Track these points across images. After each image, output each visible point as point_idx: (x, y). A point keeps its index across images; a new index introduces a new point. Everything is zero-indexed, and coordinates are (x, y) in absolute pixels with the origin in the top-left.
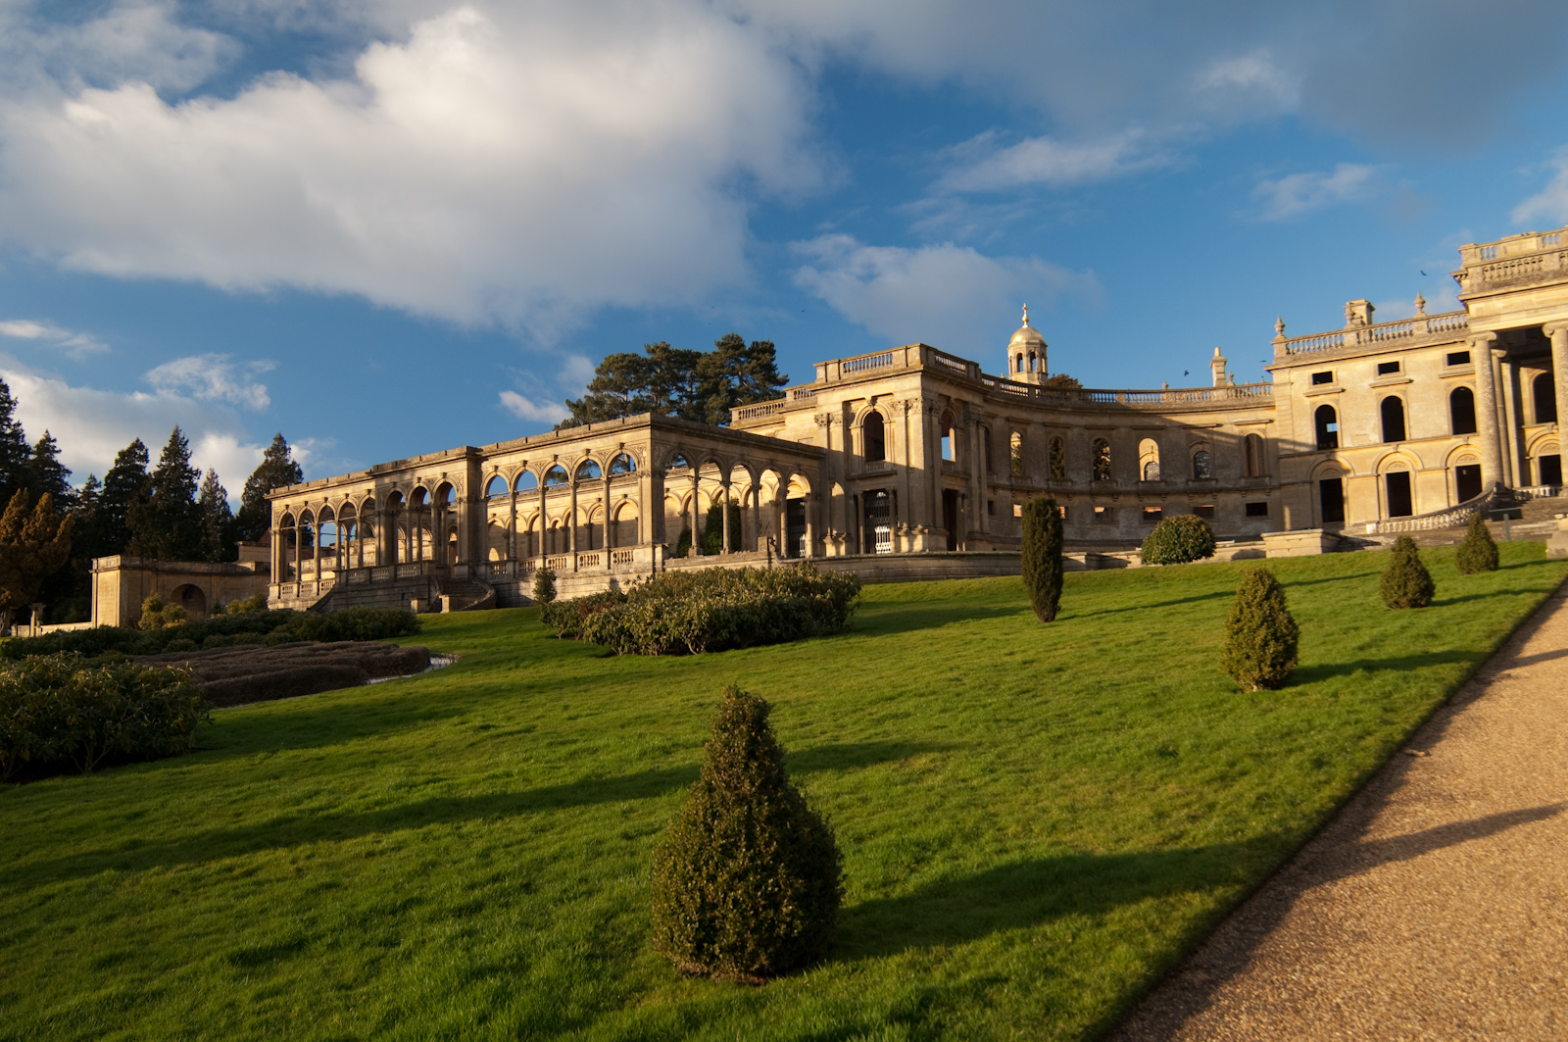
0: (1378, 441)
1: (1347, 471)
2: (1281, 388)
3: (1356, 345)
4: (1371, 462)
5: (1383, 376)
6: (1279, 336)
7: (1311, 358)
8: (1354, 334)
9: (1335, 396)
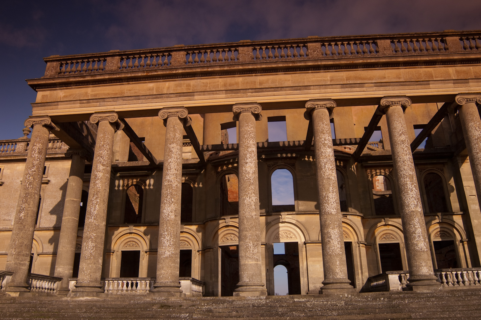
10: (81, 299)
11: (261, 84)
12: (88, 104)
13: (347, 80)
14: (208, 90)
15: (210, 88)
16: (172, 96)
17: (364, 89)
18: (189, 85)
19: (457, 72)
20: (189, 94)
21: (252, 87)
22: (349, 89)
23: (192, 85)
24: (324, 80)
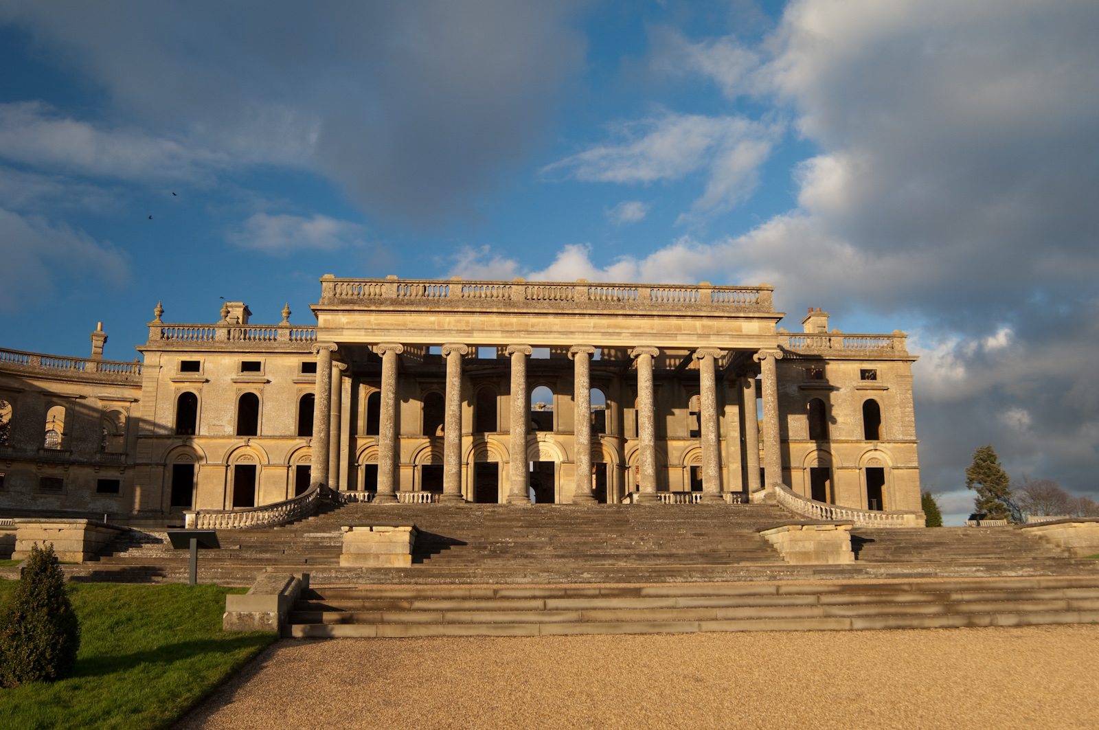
0: (232, 433)
1: (200, 458)
2: (150, 370)
3: (226, 340)
4: (223, 452)
5: (245, 373)
6: (157, 321)
7: (182, 346)
8: (225, 331)
9: (199, 385)
10: (387, 504)
11: (533, 326)
12: (373, 333)
13: (608, 328)
14: (486, 329)
15: (487, 327)
16: (453, 332)
17: (622, 337)
18: (468, 322)
19: (703, 326)
20: (469, 332)
21: (524, 329)
22: (608, 337)
23: (470, 321)
24: (588, 327)
